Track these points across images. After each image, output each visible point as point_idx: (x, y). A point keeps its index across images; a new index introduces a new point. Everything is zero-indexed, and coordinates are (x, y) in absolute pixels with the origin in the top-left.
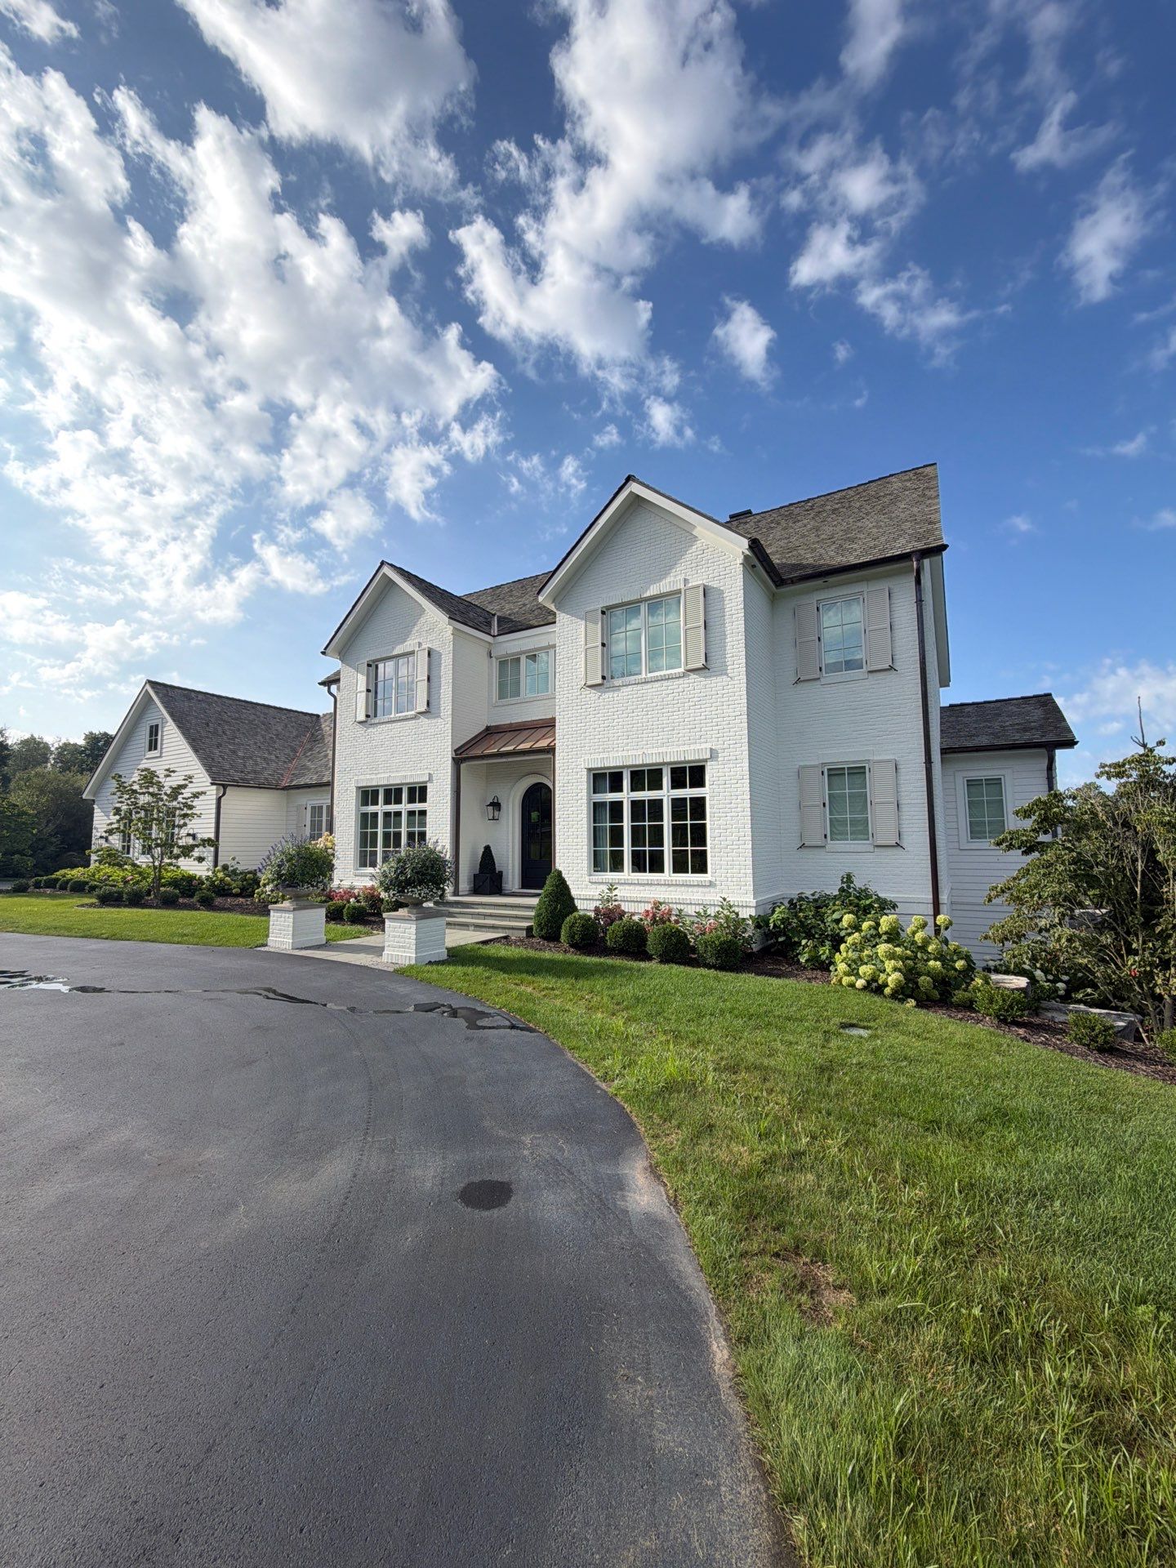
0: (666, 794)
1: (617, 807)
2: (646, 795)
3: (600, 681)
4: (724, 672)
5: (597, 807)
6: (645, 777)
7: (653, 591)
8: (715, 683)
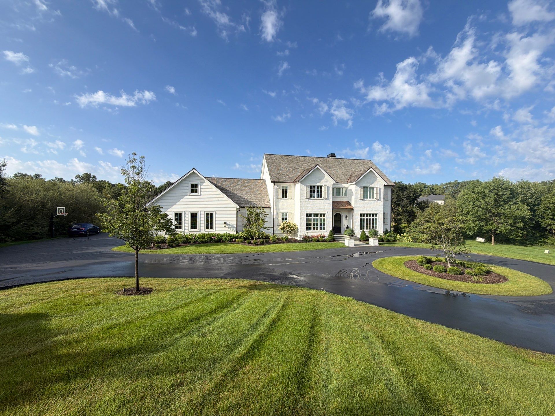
0: (371, 218)
1: (364, 219)
2: (368, 218)
3: (363, 199)
4: (381, 201)
5: (361, 220)
6: (368, 215)
7: (371, 186)
8: (379, 202)
